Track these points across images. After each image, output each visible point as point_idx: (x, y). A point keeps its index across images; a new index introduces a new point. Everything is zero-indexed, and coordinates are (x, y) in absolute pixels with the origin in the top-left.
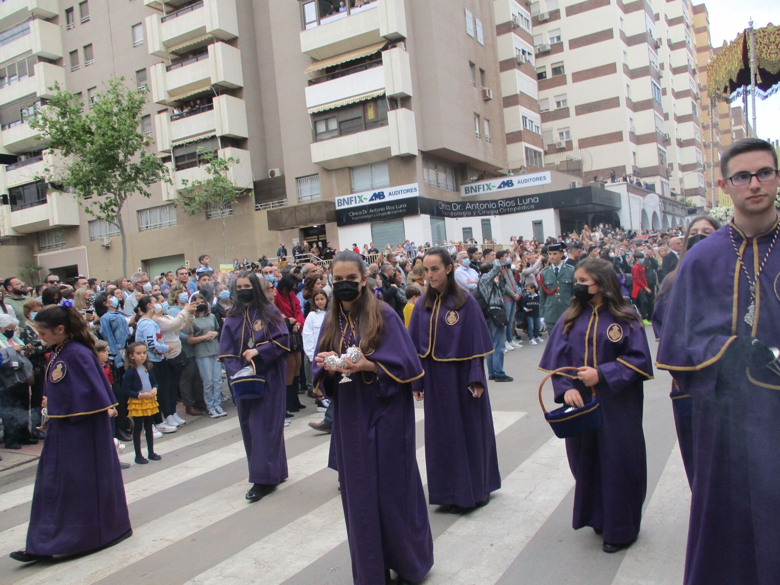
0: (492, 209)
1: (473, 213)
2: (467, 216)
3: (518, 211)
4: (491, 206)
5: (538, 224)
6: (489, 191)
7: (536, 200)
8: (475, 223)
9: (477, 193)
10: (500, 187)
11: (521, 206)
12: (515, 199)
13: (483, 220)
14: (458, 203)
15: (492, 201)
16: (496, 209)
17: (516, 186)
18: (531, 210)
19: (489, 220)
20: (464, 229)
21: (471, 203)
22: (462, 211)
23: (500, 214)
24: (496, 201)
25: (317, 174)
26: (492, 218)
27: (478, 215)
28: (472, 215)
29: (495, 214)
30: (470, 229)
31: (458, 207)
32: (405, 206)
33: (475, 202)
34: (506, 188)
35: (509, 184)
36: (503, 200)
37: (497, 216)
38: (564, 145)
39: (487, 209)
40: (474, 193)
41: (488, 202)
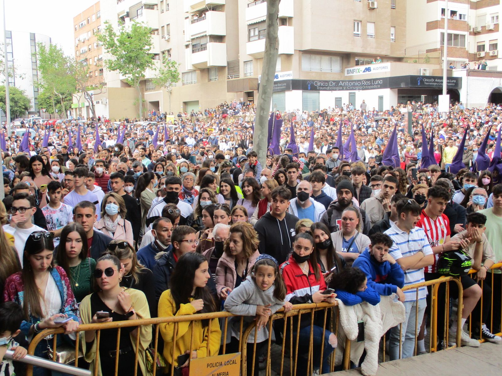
0: (358, 86)
1: (342, 88)
2: (339, 90)
3: (371, 89)
4: (357, 84)
5: (381, 98)
6: (359, 74)
7: (381, 82)
8: (344, 95)
9: (353, 74)
10: (364, 72)
11: (373, 85)
12: (370, 80)
13: (350, 93)
14: (334, 81)
15: (358, 81)
16: (360, 86)
17: (372, 71)
18: (378, 88)
19: (354, 93)
20: (336, 98)
21: (343, 81)
22: (336, 87)
23: (363, 89)
24: (360, 81)
25: (252, 60)
26: (357, 92)
27: (347, 89)
28: (343, 89)
29: (359, 89)
30: (341, 98)
31: (334, 84)
32: (285, 84)
33: (346, 81)
34: (367, 72)
35: (368, 70)
36: (364, 80)
37: (361, 91)
38: (492, 27)
39: (354, 86)
40: (351, 74)
41: (355, 81)
